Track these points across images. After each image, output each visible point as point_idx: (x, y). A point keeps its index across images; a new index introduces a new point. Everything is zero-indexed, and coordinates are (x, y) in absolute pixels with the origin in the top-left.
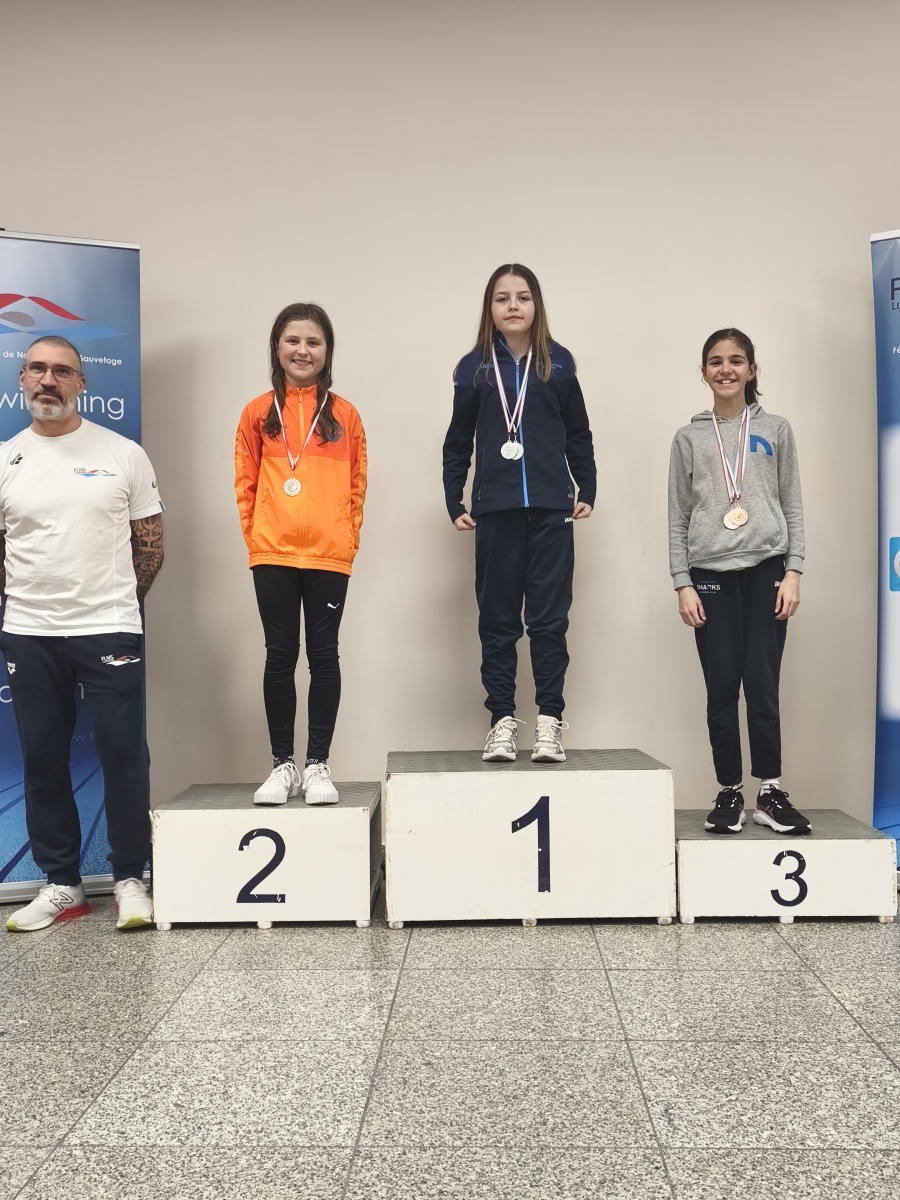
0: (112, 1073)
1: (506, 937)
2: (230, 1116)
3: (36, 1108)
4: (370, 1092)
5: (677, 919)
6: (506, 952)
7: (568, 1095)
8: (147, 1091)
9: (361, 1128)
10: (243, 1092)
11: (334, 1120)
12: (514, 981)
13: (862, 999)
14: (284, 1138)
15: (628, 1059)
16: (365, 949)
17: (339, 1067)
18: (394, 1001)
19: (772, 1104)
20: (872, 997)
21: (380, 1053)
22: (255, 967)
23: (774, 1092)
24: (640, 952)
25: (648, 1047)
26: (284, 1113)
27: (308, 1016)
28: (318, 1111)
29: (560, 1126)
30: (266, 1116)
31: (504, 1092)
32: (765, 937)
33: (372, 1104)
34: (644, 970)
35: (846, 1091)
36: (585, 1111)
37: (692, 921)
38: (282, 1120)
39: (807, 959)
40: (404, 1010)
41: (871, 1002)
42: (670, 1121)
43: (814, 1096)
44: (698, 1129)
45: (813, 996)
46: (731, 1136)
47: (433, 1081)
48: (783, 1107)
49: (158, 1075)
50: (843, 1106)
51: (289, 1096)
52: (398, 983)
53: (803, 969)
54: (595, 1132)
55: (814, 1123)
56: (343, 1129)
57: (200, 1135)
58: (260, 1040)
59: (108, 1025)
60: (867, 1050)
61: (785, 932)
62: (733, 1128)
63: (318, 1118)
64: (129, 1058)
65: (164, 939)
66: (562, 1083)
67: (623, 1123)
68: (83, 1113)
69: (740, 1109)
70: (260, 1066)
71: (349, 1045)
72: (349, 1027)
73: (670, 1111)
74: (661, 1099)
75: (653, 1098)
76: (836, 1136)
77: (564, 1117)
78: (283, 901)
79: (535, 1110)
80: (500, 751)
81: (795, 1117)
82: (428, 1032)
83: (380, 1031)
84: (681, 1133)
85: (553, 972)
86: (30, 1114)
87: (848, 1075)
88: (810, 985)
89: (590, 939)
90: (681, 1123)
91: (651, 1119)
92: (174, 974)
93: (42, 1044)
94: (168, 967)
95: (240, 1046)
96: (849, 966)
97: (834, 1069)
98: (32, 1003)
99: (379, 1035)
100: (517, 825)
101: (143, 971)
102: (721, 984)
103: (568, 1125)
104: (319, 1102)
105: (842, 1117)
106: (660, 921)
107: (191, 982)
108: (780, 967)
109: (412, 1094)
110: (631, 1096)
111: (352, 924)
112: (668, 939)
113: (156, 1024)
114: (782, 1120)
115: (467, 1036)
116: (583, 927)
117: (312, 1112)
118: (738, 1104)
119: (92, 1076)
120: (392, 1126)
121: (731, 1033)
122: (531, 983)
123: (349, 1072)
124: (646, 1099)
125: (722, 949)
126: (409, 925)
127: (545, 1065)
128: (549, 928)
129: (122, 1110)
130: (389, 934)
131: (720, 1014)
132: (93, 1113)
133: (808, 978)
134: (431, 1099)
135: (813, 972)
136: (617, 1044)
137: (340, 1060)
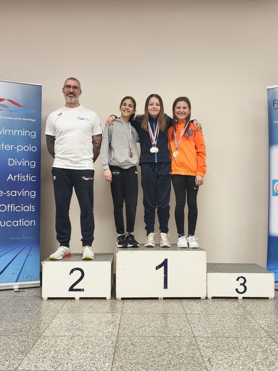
0: (31, 346)
1: (154, 303)
2: (70, 361)
3: (8, 358)
4: (115, 353)
5: (207, 298)
6: (154, 308)
7: (177, 355)
8: (43, 352)
9: (112, 365)
10: (74, 353)
11: (104, 362)
12: (157, 317)
13: (267, 324)
14: (88, 368)
15: (196, 343)
16: (109, 307)
17: (104, 345)
18: (120, 323)
19: (242, 358)
20: (269, 323)
21: (117, 340)
22: (75, 312)
23: (242, 354)
24: (196, 308)
25: (201, 339)
26: (87, 360)
27: (93, 328)
28: (98, 359)
29: (176, 365)
30: (82, 361)
31: (157, 353)
32: (235, 304)
33: (116, 357)
34: (198, 314)
35: (264, 354)
36: (183, 360)
37: (211, 298)
38: (87, 362)
39: (248, 311)
40: (123, 326)
41: (269, 325)
42: (210, 363)
43: (255, 355)
44: (219, 366)
45: (251, 323)
46: (230, 368)
47: (134, 350)
48: (245, 359)
49: (46, 347)
50: (264, 359)
51: (89, 354)
52: (121, 318)
53: (247, 314)
54: (187, 367)
55: (256, 364)
56: (107, 365)
57: (61, 367)
58: (78, 336)
59: (29, 330)
60: (270, 340)
61: (241, 302)
62: (230, 365)
63: (98, 362)
64: (37, 341)
65: (45, 303)
66: (175, 350)
67: (196, 364)
68: (23, 359)
69: (232, 359)
70: (79, 344)
71: (107, 338)
72: (106, 332)
73: (210, 360)
74: (207, 356)
75: (204, 355)
76: (263, 368)
77: (177, 362)
78: (83, 291)
79: (167, 359)
80: (150, 244)
81: (249, 362)
82: (132, 334)
83: (116, 333)
84: (214, 367)
85: (169, 314)
86: (6, 360)
87: (265, 348)
88: (250, 319)
89: (180, 304)
90: (214, 364)
91: (204, 362)
92: (49, 314)
93: (8, 336)
94: (47, 312)
95: (72, 338)
96: (262, 313)
97: (260, 347)
98: (4, 323)
99: (116, 335)
100: (157, 268)
101: (39, 313)
102: (222, 319)
103: (178, 364)
104: (98, 356)
105: (264, 362)
106: (202, 298)
107: (55, 317)
108: (240, 314)
109: (128, 354)
110: (197, 355)
111: (105, 298)
112: (204, 304)
113: (44, 330)
114: (245, 363)
115: (144, 335)
116: (178, 300)
117: (97, 359)
118: (231, 358)
119: (25, 347)
120: (122, 364)
121: (227, 335)
122: (163, 318)
123: (107, 346)
124: (202, 356)
125: (222, 308)
126: (123, 299)
127: (169, 345)
128: (167, 300)
129: (35, 358)
130: (117, 302)
131: (223, 328)
132: (26, 359)
133: (249, 317)
134: (134, 356)
135: (251, 315)
136: (192, 338)
137: (104, 343)
